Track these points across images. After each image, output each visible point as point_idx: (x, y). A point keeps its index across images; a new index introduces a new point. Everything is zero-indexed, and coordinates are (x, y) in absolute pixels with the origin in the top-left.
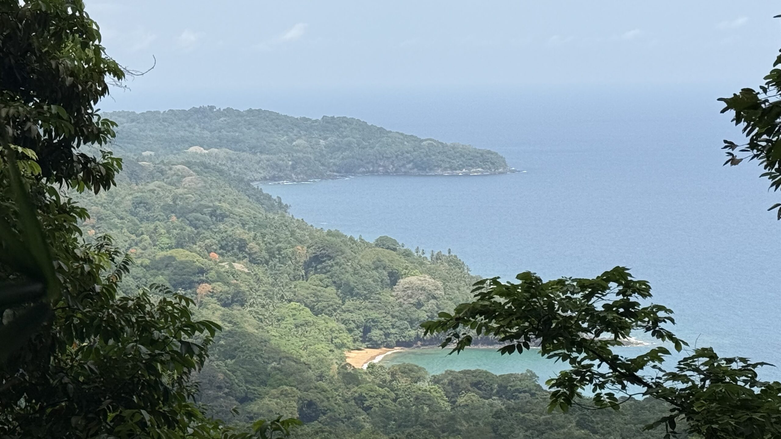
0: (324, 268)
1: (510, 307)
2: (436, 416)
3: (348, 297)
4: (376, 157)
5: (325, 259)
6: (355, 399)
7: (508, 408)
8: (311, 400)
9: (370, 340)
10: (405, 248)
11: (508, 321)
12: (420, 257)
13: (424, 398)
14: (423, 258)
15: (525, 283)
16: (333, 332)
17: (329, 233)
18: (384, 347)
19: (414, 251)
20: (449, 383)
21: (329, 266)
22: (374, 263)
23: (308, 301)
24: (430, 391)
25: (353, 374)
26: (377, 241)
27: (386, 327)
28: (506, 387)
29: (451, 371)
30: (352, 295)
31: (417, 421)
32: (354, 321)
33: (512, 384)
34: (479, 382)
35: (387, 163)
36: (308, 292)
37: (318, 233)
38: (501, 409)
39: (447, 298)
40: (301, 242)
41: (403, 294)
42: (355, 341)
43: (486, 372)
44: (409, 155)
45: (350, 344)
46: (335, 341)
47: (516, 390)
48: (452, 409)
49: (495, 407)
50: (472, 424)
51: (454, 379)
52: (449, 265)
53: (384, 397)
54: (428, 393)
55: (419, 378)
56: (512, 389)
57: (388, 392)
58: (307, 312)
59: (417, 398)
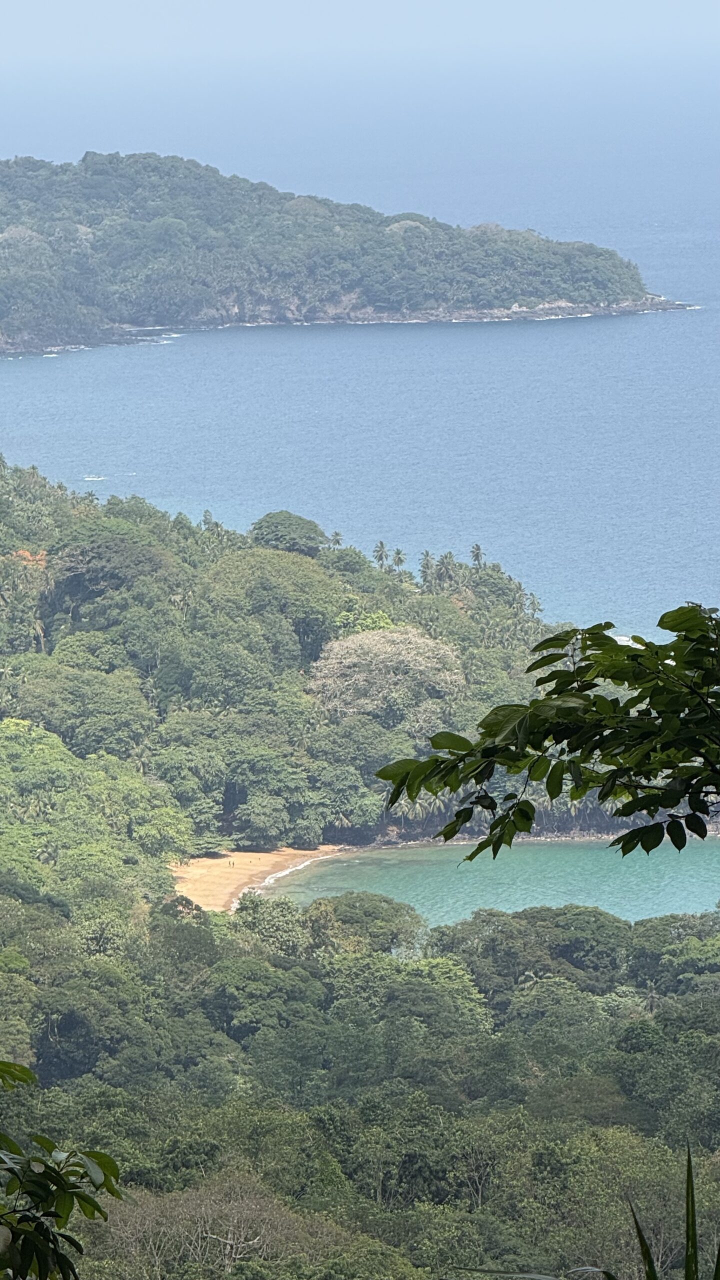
0: (103, 611)
1: (646, 712)
2: (450, 1049)
3: (174, 699)
4: (249, 272)
5: (103, 584)
6: (203, 1004)
7: (664, 1019)
8: (72, 1012)
9: (246, 825)
10: (343, 546)
11: (637, 753)
12: (390, 571)
13: (413, 995)
14: (400, 575)
15: (686, 638)
16: (133, 804)
17: (114, 508)
18: (290, 846)
19: (369, 555)
20: (486, 950)
21: (117, 606)
22: (249, 594)
23: (56, 715)
24: (430, 974)
25: (198, 930)
26: (259, 526)
27: (292, 785)
28: (658, 957)
29: (492, 914)
30: (187, 692)
31: (392, 1064)
32: (195, 771)
33: (677, 946)
34: (576, 945)
35: (282, 293)
36: (54, 686)
37: (82, 507)
38: (643, 1022)
39: (474, 695)
40: (27, 537)
41: (342, 684)
42: (199, 830)
43: (596, 913)
44: (347, 266)
45: (188, 842)
46: (141, 831)
47: (686, 963)
48: (496, 1025)
49: (624, 1017)
50: (556, 1069)
51: (499, 936)
52: (479, 595)
53: (292, 996)
54: (427, 980)
55: (395, 936)
56: (676, 961)
57: (304, 980)
58: (52, 747)
59: (391, 997)
